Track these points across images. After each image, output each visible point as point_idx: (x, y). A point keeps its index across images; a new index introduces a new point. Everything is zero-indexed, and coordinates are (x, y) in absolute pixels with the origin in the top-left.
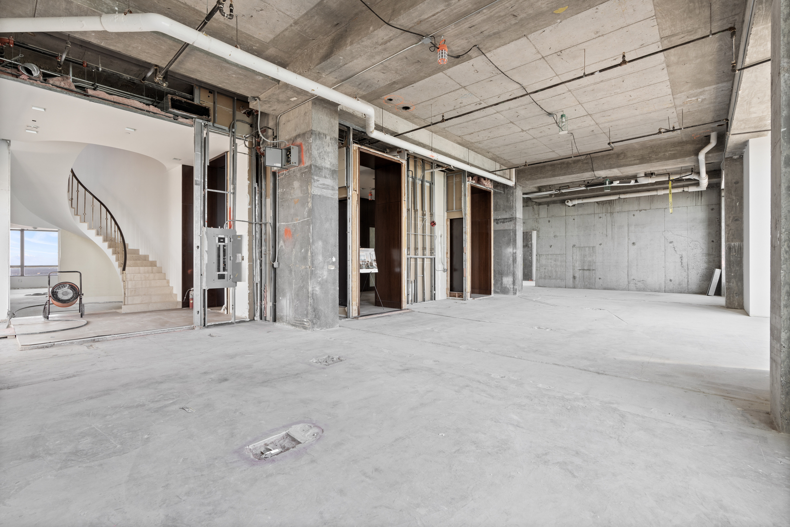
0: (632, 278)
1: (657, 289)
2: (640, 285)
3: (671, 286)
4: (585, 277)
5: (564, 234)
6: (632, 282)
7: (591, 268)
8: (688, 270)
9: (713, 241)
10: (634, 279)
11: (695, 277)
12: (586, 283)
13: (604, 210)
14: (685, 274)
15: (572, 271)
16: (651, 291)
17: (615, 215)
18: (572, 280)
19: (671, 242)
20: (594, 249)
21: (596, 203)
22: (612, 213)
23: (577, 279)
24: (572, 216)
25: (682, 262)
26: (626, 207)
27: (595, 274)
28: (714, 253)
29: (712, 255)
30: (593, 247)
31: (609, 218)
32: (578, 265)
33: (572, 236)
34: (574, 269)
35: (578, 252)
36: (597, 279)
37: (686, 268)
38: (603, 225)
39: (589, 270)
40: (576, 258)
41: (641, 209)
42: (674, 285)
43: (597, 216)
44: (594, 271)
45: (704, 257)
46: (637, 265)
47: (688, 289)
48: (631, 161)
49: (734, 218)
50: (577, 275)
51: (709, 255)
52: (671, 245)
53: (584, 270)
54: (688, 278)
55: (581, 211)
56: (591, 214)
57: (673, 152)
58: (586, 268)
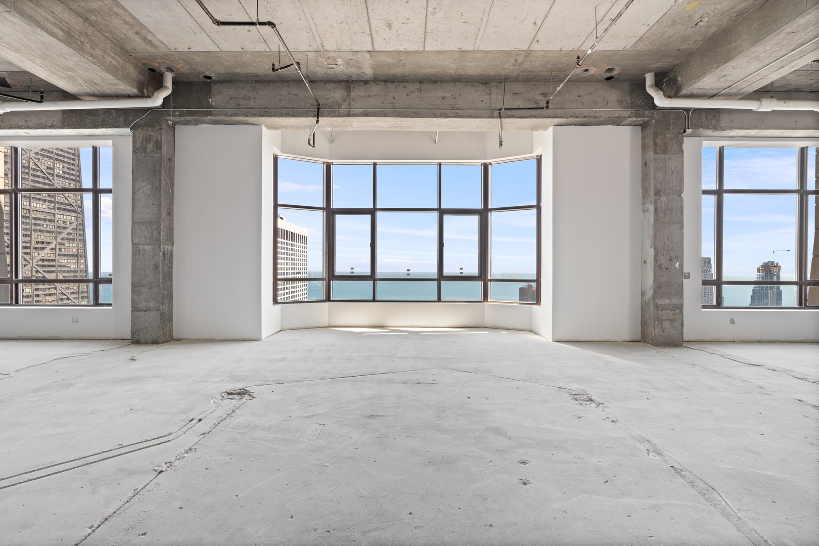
49: (168, 210)
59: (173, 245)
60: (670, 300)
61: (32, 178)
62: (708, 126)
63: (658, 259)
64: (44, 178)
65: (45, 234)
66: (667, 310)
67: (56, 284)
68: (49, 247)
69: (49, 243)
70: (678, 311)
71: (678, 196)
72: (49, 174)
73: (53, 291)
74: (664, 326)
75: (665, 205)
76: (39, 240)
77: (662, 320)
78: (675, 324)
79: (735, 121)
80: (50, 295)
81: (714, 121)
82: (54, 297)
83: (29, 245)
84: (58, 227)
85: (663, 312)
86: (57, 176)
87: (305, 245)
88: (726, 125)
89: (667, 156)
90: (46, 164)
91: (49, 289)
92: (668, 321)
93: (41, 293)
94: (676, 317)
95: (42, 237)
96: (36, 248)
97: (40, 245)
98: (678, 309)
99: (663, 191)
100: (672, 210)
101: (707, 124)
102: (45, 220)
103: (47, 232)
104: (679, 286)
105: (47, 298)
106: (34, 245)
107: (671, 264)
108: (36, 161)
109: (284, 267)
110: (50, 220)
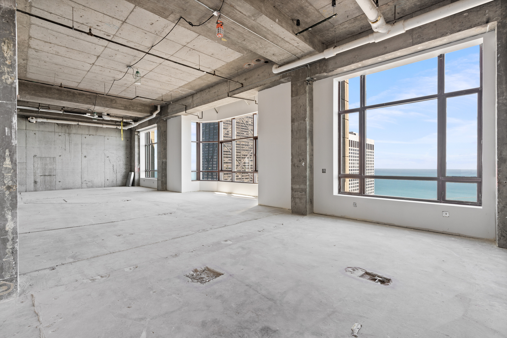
0: (84, 179)
1: (100, 186)
2: (90, 184)
3: (108, 183)
4: (46, 182)
5: (24, 145)
6: (84, 183)
7: (52, 174)
8: (116, 173)
9: (128, 157)
10: (85, 181)
11: (119, 176)
12: (47, 186)
13: (63, 129)
14: (115, 176)
15: (33, 177)
16: (97, 187)
17: (72, 135)
18: (33, 184)
19: (108, 157)
20: (54, 159)
21: (56, 124)
22: (69, 134)
23: (39, 184)
24: (33, 131)
25: (113, 169)
26: (80, 131)
27: (55, 178)
28: (128, 164)
29: (128, 165)
30: (54, 158)
31: (67, 137)
32: (39, 172)
33: (33, 147)
34: (35, 176)
35: (39, 161)
36: (57, 182)
37: (116, 172)
38: (62, 141)
39: (50, 175)
40: (38, 166)
41: (90, 134)
42: (109, 182)
43: (57, 134)
44: (55, 176)
45: (124, 166)
46: (88, 171)
47: (116, 184)
48: (120, 106)
49: (164, 148)
50: (38, 180)
51: (126, 165)
52: (108, 158)
53: (45, 175)
54: (116, 178)
55: (42, 128)
56: (51, 132)
57: (141, 109)
58: (47, 174)
59: (166, 159)
60: (300, 186)
61: (241, 127)
62: (321, 71)
63: (293, 160)
64: (245, 126)
65: (246, 151)
66: (298, 192)
67: (248, 173)
68: (247, 157)
69: (247, 155)
70: (304, 193)
71: (304, 121)
72: (247, 124)
73: (248, 177)
74: (296, 201)
75: (297, 127)
76: (244, 154)
77: (295, 198)
78: (302, 201)
79: (338, 63)
80: (247, 178)
81: (324, 67)
82: (248, 180)
83: (240, 156)
84: (250, 148)
85: (296, 193)
86: (250, 125)
87: (372, 151)
88: (332, 67)
89: (298, 97)
90: (246, 120)
91: (247, 176)
92: (298, 199)
93: (244, 177)
94: (303, 197)
95: (245, 153)
96: (242, 158)
97: (244, 157)
98: (303, 192)
99: (295, 119)
100: (300, 130)
101: (320, 70)
102: (245, 145)
103: (246, 150)
104: (305, 177)
105: (246, 180)
106: (242, 156)
107: (300, 164)
108: (242, 119)
109: (356, 166)
110: (247, 145)
